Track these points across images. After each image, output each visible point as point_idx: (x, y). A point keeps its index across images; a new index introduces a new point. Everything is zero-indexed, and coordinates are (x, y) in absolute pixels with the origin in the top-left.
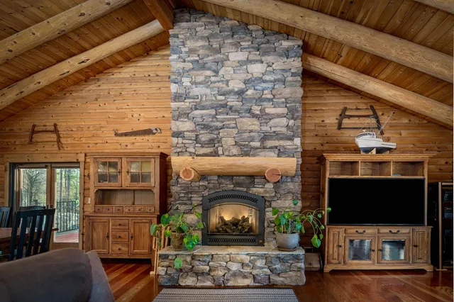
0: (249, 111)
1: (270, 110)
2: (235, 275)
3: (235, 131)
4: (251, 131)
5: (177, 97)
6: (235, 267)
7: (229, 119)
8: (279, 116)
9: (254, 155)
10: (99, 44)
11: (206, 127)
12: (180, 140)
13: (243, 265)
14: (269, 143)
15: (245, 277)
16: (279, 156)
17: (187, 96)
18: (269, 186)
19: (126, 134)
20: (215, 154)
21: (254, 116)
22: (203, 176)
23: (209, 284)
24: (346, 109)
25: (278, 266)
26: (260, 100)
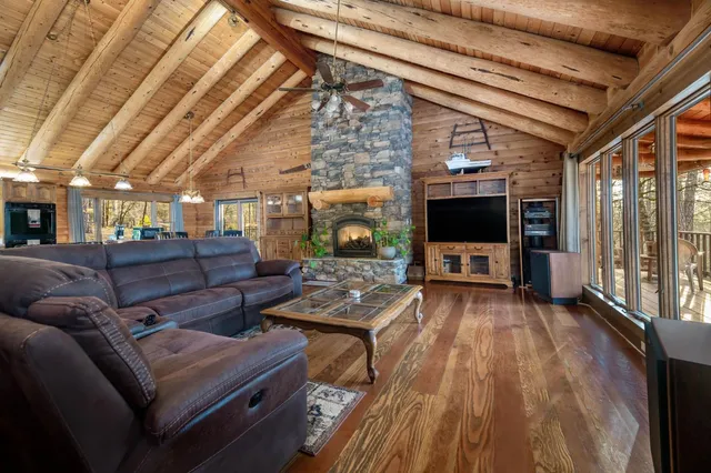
0: (363, 146)
1: (377, 144)
2: (351, 275)
3: (353, 165)
4: (364, 164)
5: (315, 140)
6: (350, 270)
7: (349, 156)
8: (384, 148)
9: (366, 186)
10: (269, 95)
11: (334, 164)
12: (317, 177)
13: (356, 269)
14: (377, 174)
15: (357, 277)
16: (384, 185)
17: (321, 138)
18: (378, 210)
19: (287, 172)
20: (339, 187)
21: (367, 150)
22: (332, 205)
23: (334, 279)
24: (456, 126)
25: (378, 270)
26: (371, 135)
